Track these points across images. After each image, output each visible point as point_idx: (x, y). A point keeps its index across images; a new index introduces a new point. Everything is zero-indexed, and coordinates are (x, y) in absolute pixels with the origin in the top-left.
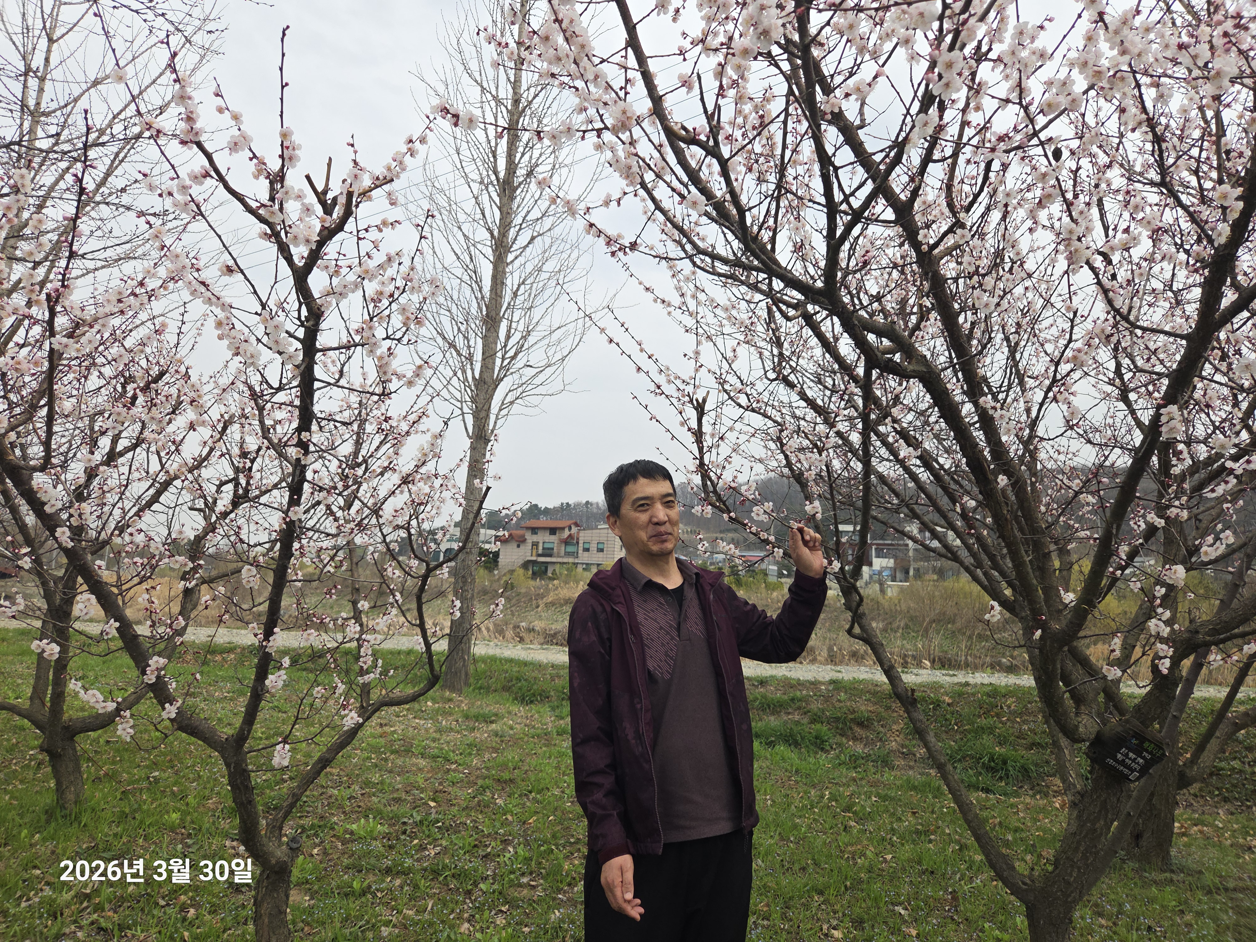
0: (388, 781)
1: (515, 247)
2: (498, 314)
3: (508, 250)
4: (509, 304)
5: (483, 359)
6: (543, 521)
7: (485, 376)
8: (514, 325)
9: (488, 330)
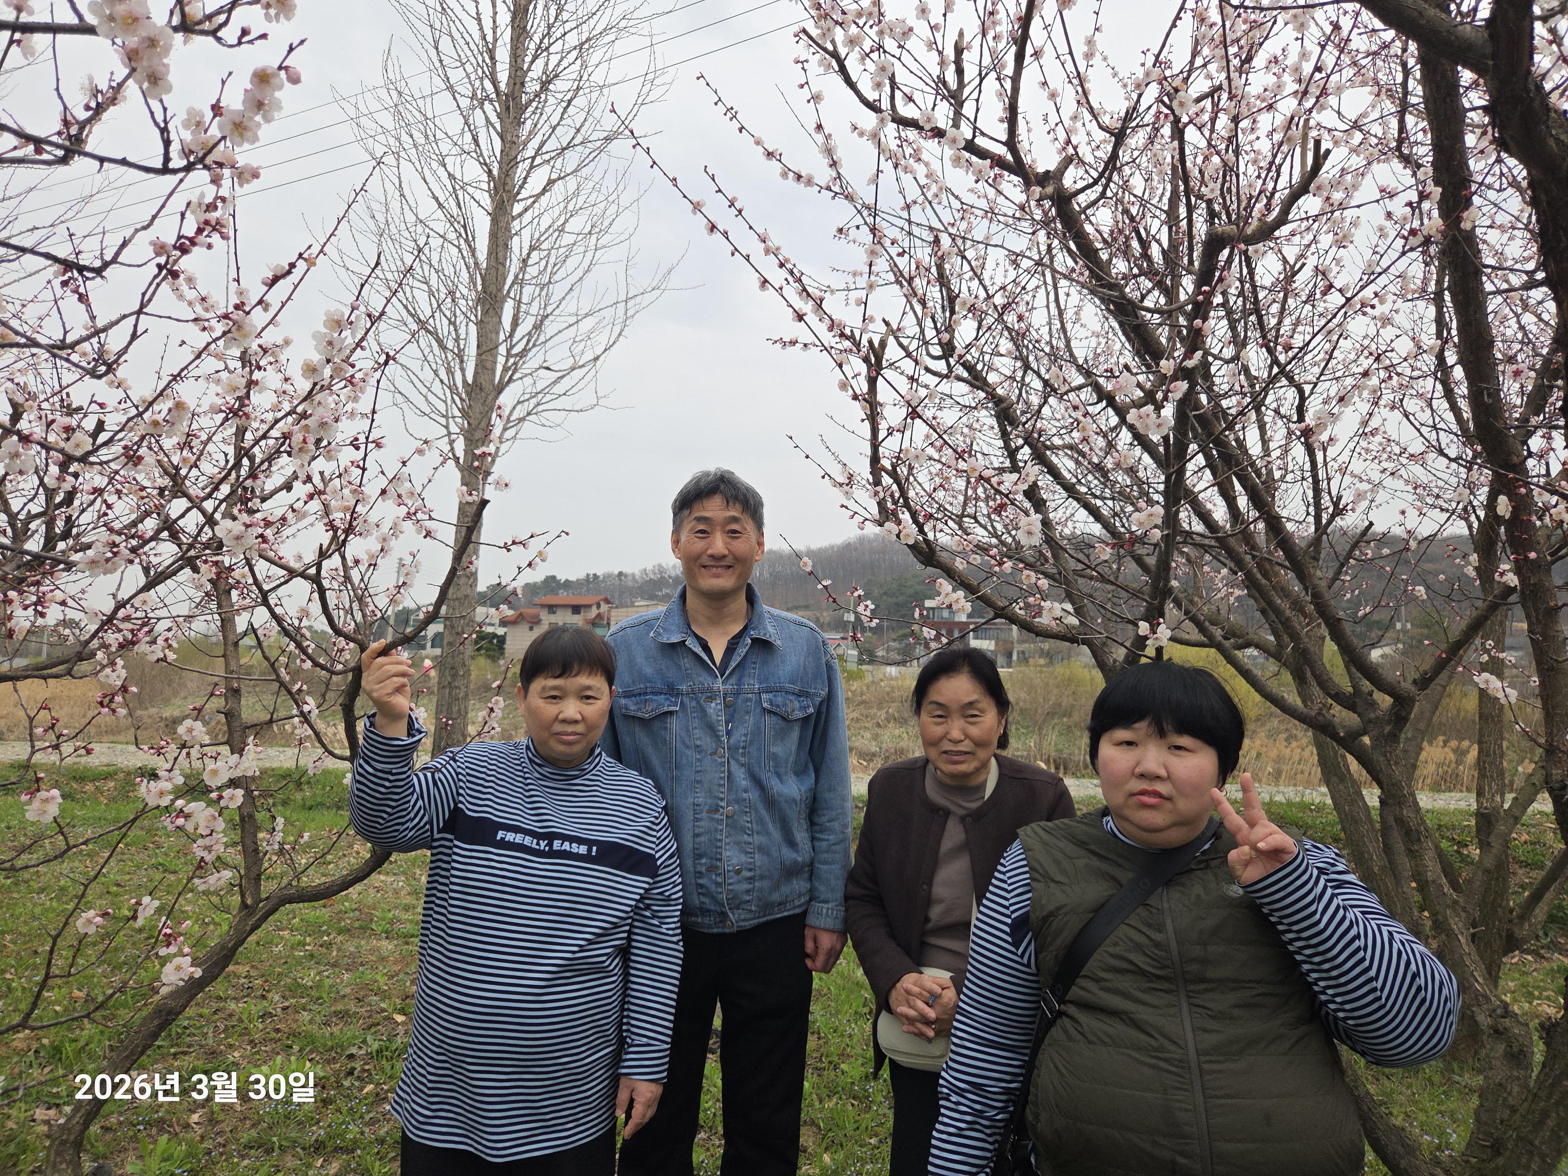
0: (328, 982)
1: (524, 194)
2: (500, 290)
3: (514, 198)
4: (516, 277)
5: (479, 354)
6: (563, 597)
7: (482, 379)
8: (523, 308)
9: (485, 313)
